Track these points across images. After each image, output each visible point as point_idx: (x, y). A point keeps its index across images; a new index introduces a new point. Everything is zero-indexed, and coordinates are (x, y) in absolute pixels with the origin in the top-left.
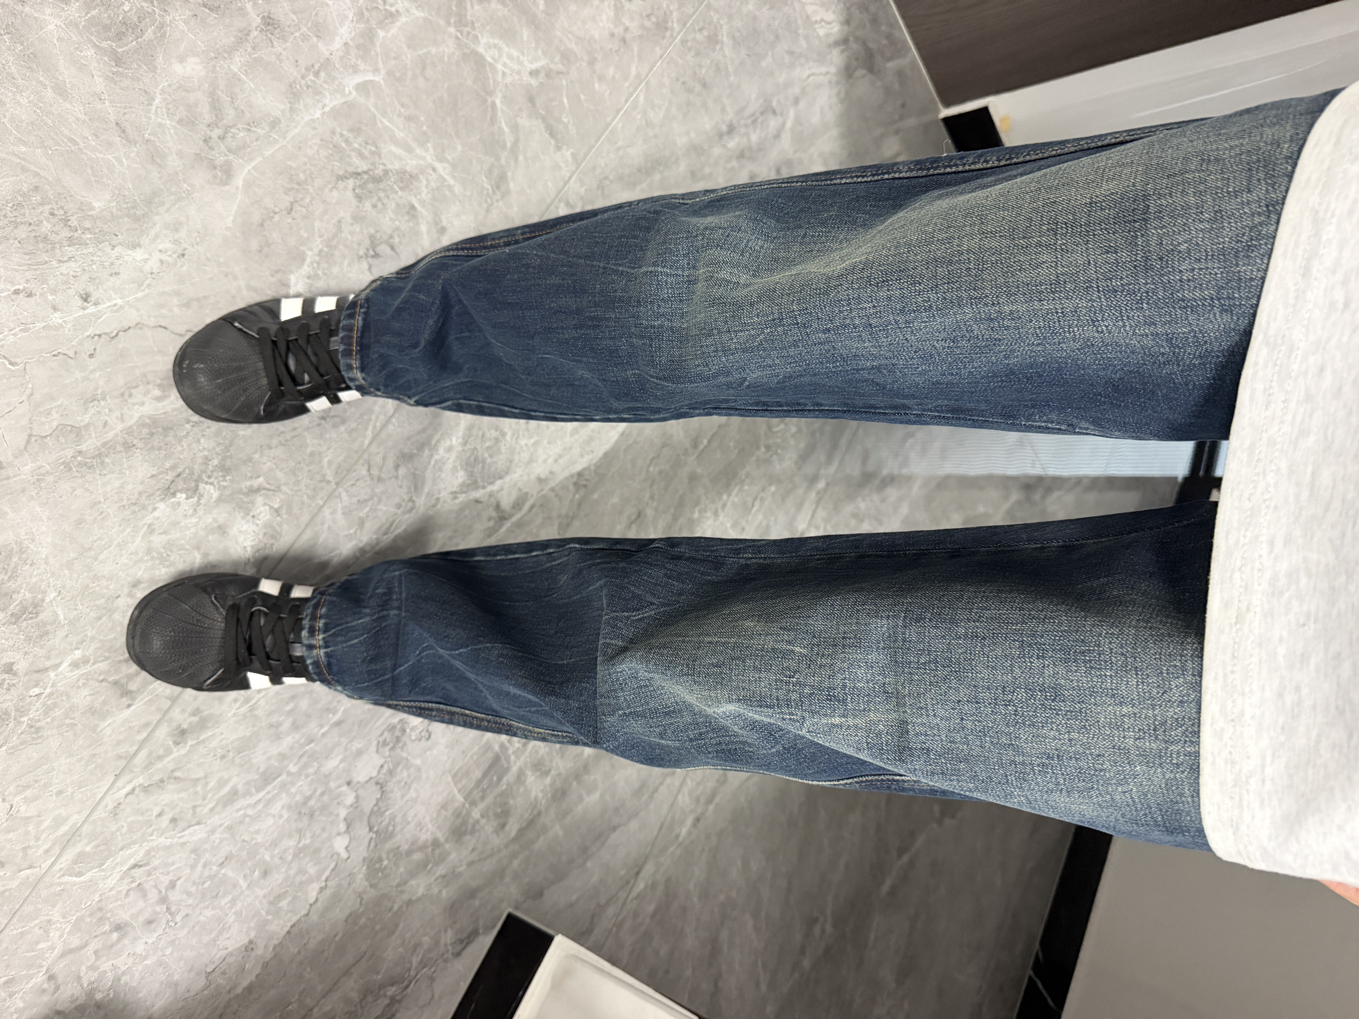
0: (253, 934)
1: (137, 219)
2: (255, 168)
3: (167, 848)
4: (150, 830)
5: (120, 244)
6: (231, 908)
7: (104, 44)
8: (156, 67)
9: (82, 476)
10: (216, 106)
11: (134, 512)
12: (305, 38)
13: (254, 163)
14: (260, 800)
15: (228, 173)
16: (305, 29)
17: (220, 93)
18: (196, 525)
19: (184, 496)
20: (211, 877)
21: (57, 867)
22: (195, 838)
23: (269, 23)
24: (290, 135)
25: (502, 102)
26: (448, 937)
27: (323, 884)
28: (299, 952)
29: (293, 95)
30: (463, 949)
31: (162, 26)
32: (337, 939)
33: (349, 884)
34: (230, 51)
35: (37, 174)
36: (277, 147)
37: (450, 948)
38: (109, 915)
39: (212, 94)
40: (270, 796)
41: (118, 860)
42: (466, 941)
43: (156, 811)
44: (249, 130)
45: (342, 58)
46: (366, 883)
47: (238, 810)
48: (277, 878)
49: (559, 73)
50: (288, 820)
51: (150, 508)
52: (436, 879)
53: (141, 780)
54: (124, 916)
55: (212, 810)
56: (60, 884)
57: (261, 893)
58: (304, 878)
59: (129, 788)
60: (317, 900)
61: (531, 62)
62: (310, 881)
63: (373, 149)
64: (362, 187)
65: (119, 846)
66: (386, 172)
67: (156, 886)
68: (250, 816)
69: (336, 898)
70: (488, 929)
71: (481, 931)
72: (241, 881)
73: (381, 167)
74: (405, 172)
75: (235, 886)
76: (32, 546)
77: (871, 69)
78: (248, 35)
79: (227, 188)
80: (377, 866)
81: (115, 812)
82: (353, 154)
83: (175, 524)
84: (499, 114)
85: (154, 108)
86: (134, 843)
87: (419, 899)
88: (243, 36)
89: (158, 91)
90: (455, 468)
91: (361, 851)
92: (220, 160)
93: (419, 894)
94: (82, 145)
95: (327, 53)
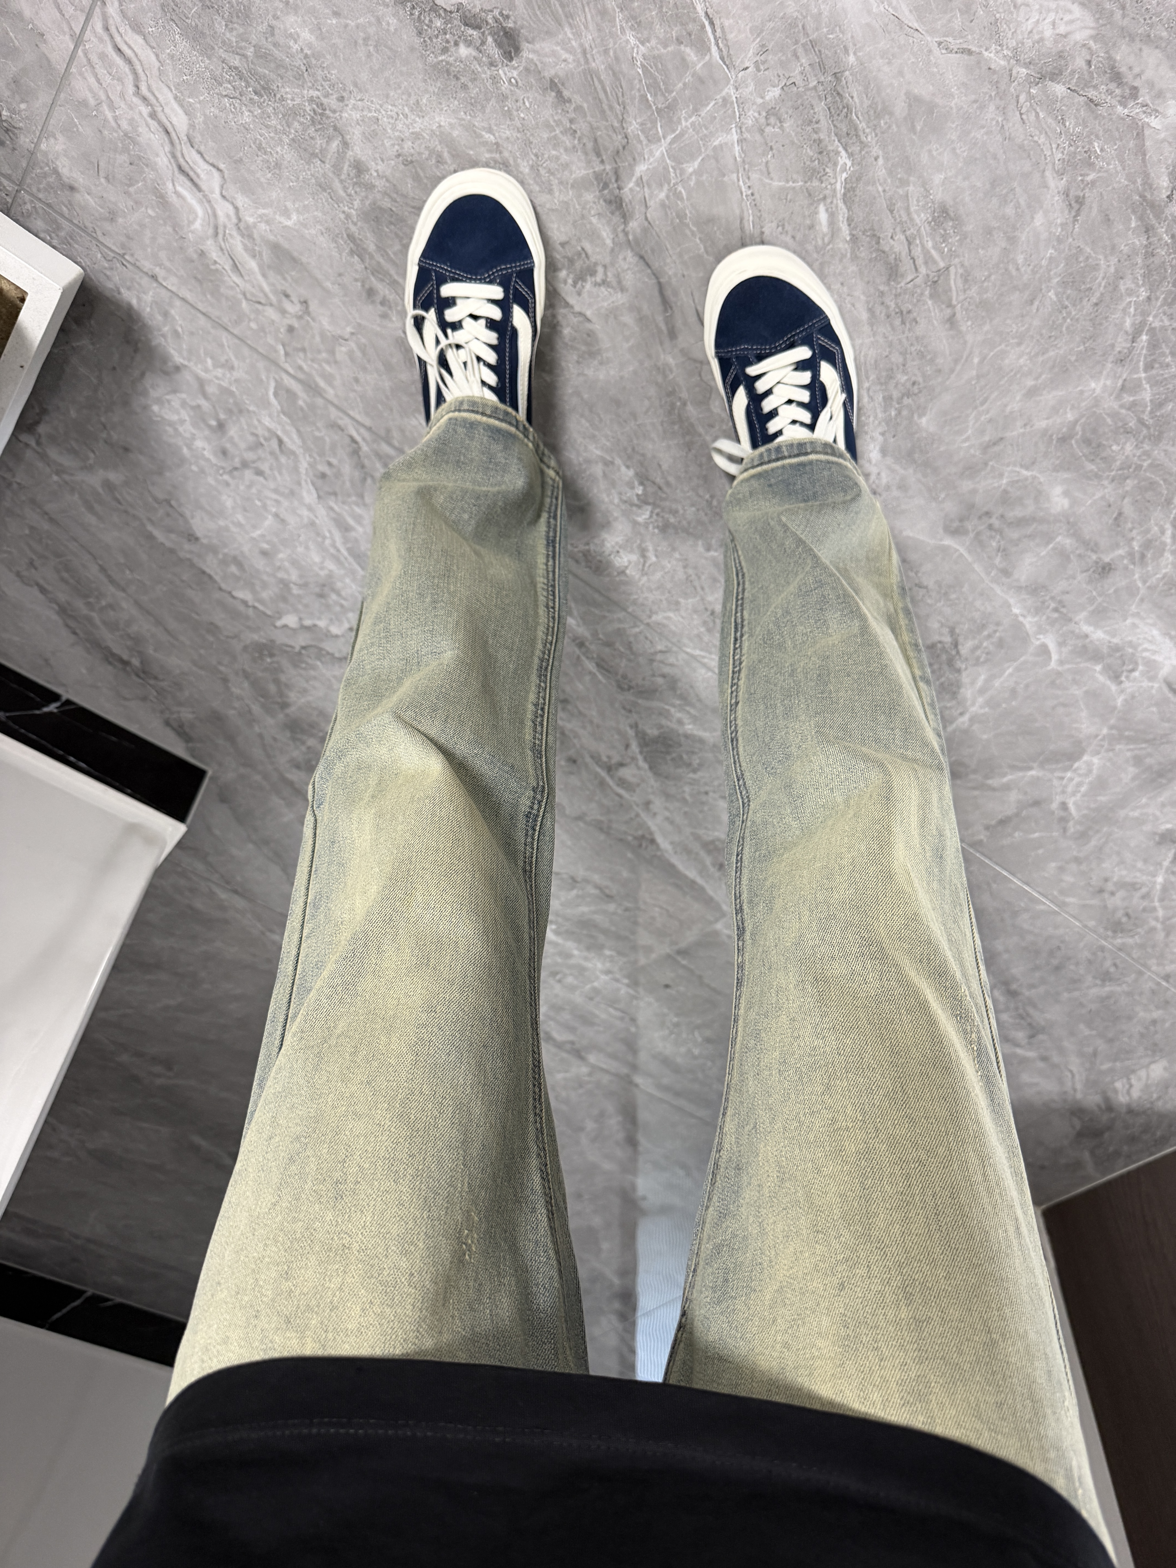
0: (205, 541)
1: (910, 454)
2: (961, 555)
3: (296, 469)
4: (315, 455)
5: (885, 440)
6: (233, 523)
7: (1078, 428)
8: (1058, 471)
9: (661, 406)
10: (1021, 522)
11: (625, 449)
12: (1092, 600)
13: (966, 555)
14: (338, 551)
15: (956, 532)
16: (1100, 599)
17: (1034, 526)
18: (612, 502)
19: (640, 492)
20: (265, 506)
21: (285, 377)
22: (305, 494)
23: (1105, 569)
24: (994, 586)
25: (1032, 776)
26: (186, 715)
27: (250, 604)
28: (183, 581)
29: (1035, 589)
30: (173, 729)
31: (1097, 476)
32: (194, 615)
33: (249, 628)
34: (1076, 535)
35: (952, 371)
36: (983, 575)
37: (175, 716)
38: (234, 418)
39: (1033, 519)
40: (342, 559)
41: (288, 428)
42: (182, 731)
43: (334, 461)
44: (999, 550)
45: (1073, 632)
46: (248, 642)
47: (330, 532)
48: (260, 564)
49: (1065, 830)
50: (318, 575)
51: (629, 463)
52: (248, 706)
53: (365, 448)
54: (233, 431)
55: (332, 509)
56: (268, 378)
57: (246, 549)
58: (258, 588)
59: (358, 438)
60: (234, 597)
61: (1075, 803)
62: (254, 592)
63: (982, 660)
64: (944, 649)
65: (301, 429)
66: (959, 671)
67: (259, 459)
68: (323, 542)
69: (234, 614)
70: (192, 751)
71: (190, 745)
72: (258, 532)
73: (964, 666)
74: (959, 687)
75: (255, 527)
76: (596, 362)
77: (1080, 1135)
78: (1092, 550)
79: (941, 531)
80: (266, 652)
81: (334, 426)
82: (976, 642)
83: (613, 484)
84: (1021, 774)
85: (1017, 469)
86: (304, 441)
87: (228, 688)
88: (1092, 546)
89: (1034, 473)
90: (660, 726)
91: (281, 638)
92: (969, 525)
93: (234, 690)
94: (981, 409)
95: (1077, 619)
